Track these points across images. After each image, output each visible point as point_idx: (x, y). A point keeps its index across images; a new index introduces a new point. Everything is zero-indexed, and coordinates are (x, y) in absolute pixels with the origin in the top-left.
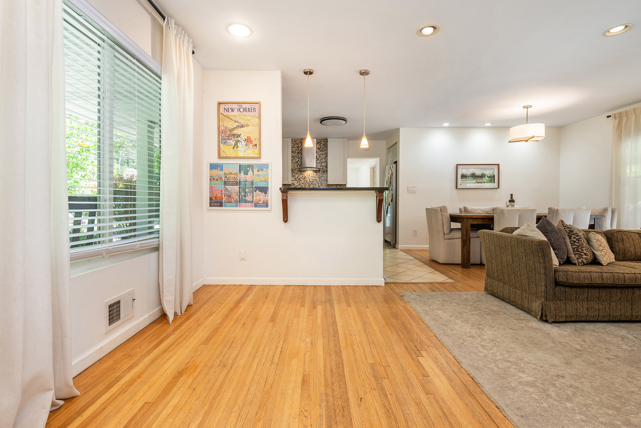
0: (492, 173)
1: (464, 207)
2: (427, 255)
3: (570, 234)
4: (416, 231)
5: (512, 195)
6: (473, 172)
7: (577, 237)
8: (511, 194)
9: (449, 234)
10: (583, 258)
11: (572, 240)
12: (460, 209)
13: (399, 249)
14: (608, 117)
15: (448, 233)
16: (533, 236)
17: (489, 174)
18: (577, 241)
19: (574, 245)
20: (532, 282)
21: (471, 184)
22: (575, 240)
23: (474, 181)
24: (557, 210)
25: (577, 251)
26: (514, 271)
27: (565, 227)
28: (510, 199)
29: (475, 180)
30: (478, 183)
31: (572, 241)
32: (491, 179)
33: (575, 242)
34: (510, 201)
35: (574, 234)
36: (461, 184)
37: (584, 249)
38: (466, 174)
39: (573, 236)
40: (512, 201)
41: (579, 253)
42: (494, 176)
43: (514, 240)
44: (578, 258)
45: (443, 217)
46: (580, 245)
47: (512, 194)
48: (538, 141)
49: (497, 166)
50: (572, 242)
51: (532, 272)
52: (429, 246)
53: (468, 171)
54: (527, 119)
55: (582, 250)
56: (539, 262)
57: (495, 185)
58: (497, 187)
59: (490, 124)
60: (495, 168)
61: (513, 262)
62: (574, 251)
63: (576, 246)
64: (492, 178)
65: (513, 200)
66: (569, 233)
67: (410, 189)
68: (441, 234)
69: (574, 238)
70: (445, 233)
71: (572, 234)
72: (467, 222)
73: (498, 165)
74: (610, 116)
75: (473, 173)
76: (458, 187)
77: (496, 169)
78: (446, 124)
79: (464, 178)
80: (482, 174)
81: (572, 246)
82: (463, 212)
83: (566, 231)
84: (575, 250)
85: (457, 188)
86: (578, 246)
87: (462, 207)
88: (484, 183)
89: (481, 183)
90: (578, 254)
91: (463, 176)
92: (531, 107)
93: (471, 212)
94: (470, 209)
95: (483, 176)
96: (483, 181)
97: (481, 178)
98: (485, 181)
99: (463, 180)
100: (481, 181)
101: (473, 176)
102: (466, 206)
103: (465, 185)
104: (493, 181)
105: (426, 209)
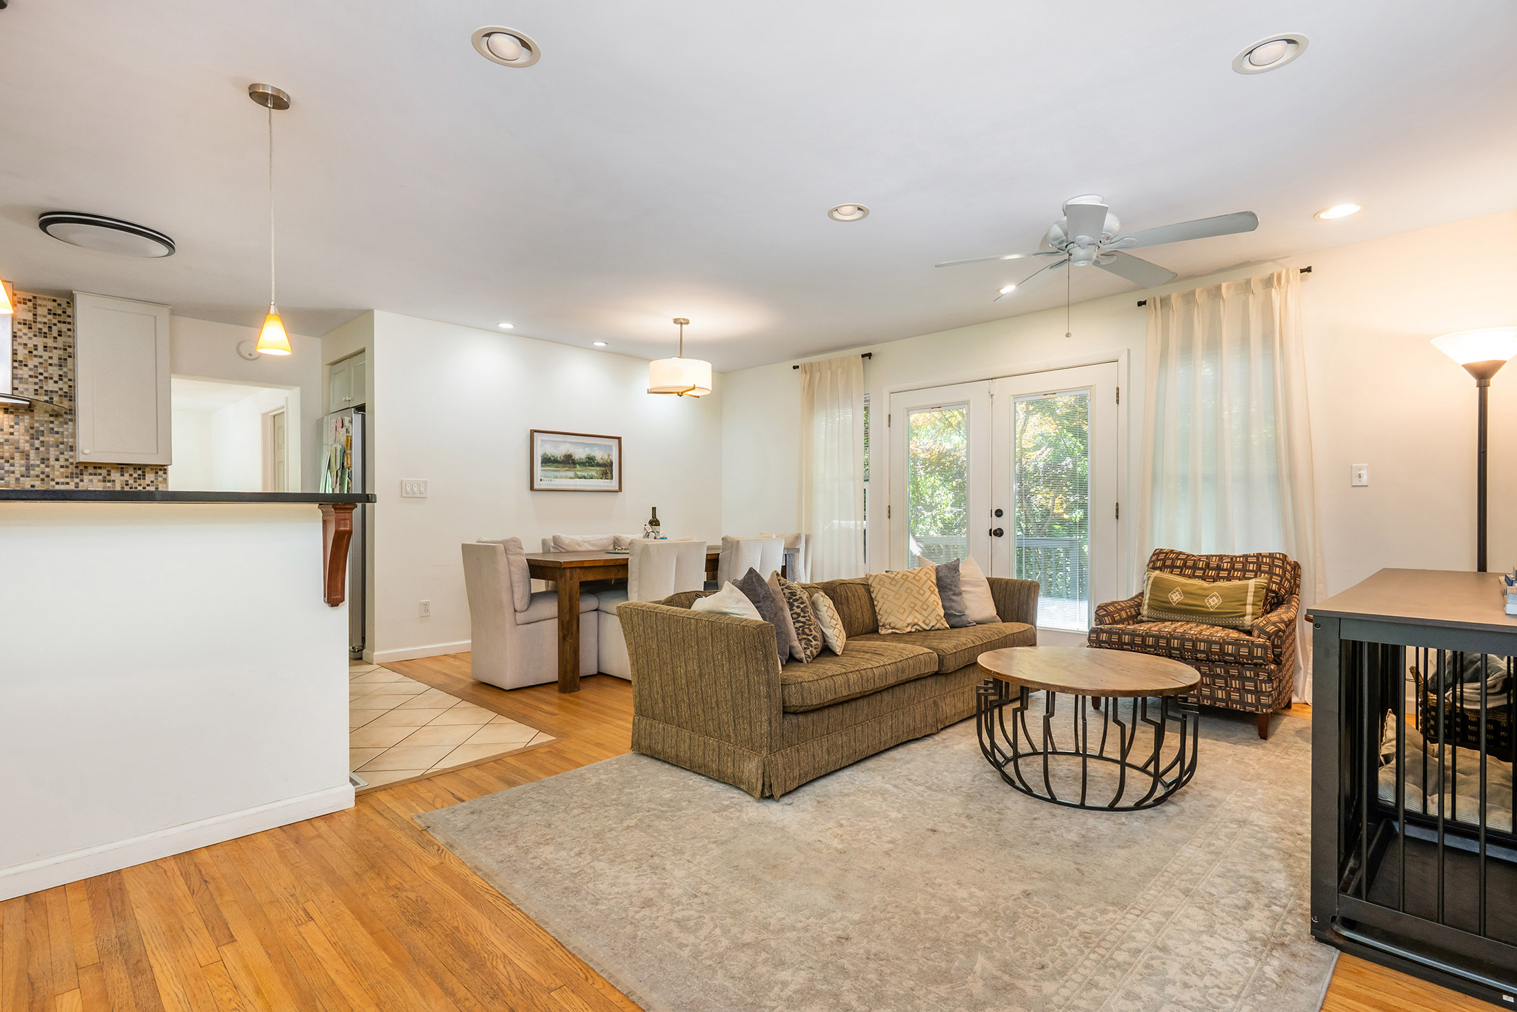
0: (606, 457)
1: (553, 537)
2: (464, 672)
3: (791, 600)
4: (426, 604)
5: (654, 509)
6: (569, 451)
7: (802, 606)
8: (652, 508)
9: (526, 610)
10: (812, 646)
11: (794, 611)
12: (544, 543)
13: (374, 663)
14: (794, 368)
15: (526, 608)
16: (739, 613)
17: (602, 459)
18: (802, 614)
19: (799, 622)
20: (743, 717)
21: (564, 479)
22: (798, 611)
23: (571, 474)
24: (738, 542)
25: (804, 633)
26: (702, 697)
27: (783, 585)
29: (573, 471)
30: (580, 478)
31: (794, 613)
33: (799, 615)
34: (651, 523)
35: (797, 600)
36: (541, 480)
37: (812, 627)
38: (553, 456)
39: (796, 604)
40: (654, 522)
41: (805, 636)
42: (612, 463)
43: (705, 626)
44: (805, 648)
45: (513, 568)
46: (807, 620)
48: (698, 397)
49: (617, 440)
50: (795, 616)
51: (742, 695)
52: (469, 643)
53: (559, 449)
54: (681, 348)
55: (811, 631)
56: (757, 671)
57: (613, 484)
58: (617, 488)
59: (604, 345)
60: (612, 446)
62: (798, 634)
63: (801, 624)
64: (606, 469)
65: (658, 521)
66: (790, 598)
67: (408, 489)
68: (508, 612)
69: (798, 607)
70: (517, 609)
71: (794, 600)
72: (571, 579)
73: (619, 439)
74: (798, 367)
75: (569, 453)
76: (536, 487)
77: (614, 447)
78: (506, 326)
79: (549, 466)
80: (586, 458)
81: (794, 623)
82: (552, 549)
83: (784, 594)
84: (800, 632)
85: (532, 488)
86: (804, 623)
87: (549, 537)
88: (592, 478)
89: (585, 478)
90: (805, 639)
91: (547, 461)
92: (687, 322)
93: (569, 549)
94: (567, 541)
95: (590, 462)
96: (590, 474)
97: (585, 466)
98: (594, 473)
99: (545, 468)
100: (586, 474)
101: (568, 461)
102: (558, 534)
103: (550, 482)
104: (609, 475)
105: (464, 546)
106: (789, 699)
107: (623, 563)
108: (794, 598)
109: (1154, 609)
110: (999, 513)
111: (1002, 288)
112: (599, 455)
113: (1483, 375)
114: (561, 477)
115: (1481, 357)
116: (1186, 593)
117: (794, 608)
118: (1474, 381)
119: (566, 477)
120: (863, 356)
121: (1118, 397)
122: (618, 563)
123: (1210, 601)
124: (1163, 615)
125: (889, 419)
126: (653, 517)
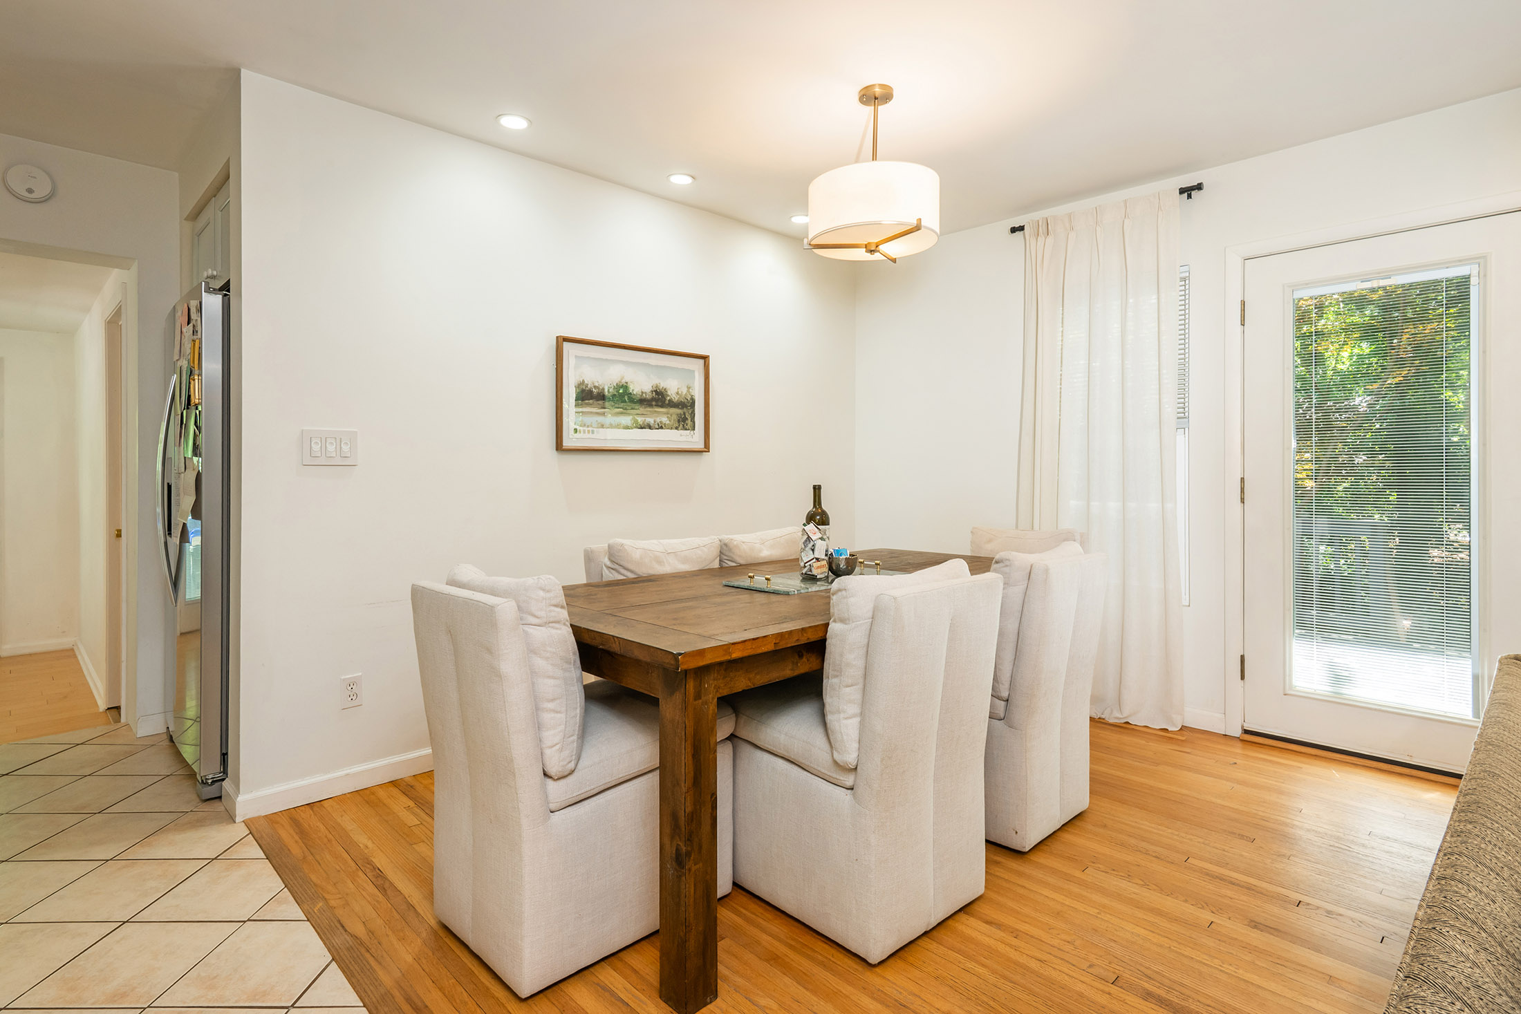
0: (684, 391)
1: (609, 545)
4: (351, 684)
5: (817, 489)
6: (623, 378)
8: (815, 487)
9: (573, 772)
12: (589, 558)
13: (238, 819)
14: (1014, 231)
15: (571, 765)
17: (677, 393)
21: (615, 429)
23: (626, 420)
28: (809, 507)
29: (629, 414)
30: (642, 428)
32: (684, 414)
34: (810, 518)
36: (576, 430)
38: (595, 387)
40: (818, 517)
42: (693, 402)
47: (820, 487)
49: (702, 361)
52: (429, 751)
53: (607, 374)
54: (874, 156)
57: (693, 439)
58: (701, 446)
59: (691, 182)
60: (694, 371)
64: (684, 412)
65: (824, 514)
67: (316, 448)
68: (528, 778)
70: (552, 771)
72: (698, 696)
73: (705, 358)
74: (1022, 229)
75: (623, 381)
76: (566, 443)
77: (697, 374)
79: (589, 404)
80: (652, 392)
82: (605, 571)
85: (559, 447)
87: (600, 546)
88: (661, 428)
89: (650, 427)
91: (587, 396)
93: (644, 571)
94: (636, 555)
95: (658, 399)
96: (658, 420)
97: (651, 406)
98: (665, 420)
99: (580, 410)
100: (651, 420)
101: (623, 398)
102: (619, 540)
103: (590, 435)
104: (689, 422)
105: (419, 596)
107: (813, 637)
112: (674, 387)
114: (611, 426)
119: (618, 426)
120: (1182, 191)
122: (803, 640)
125: (1243, 310)
126: (815, 506)
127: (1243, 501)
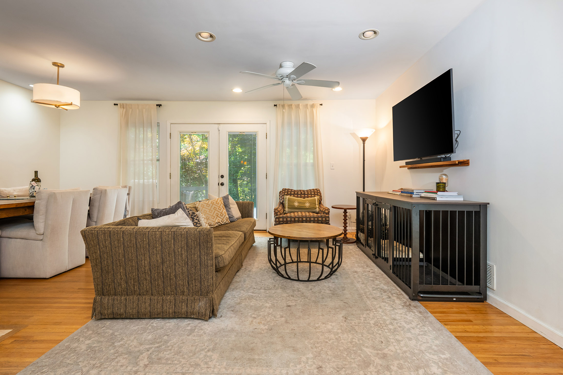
3: (193, 216)
5: (36, 172)
7: (198, 219)
8: (35, 172)
11: (195, 222)
14: (115, 104)
16: (187, 225)
18: (198, 223)
20: (195, 279)
22: (197, 221)
27: (188, 209)
28: (33, 177)
33: (197, 223)
34: (33, 180)
35: (195, 216)
39: (195, 218)
40: (37, 180)
43: (169, 234)
47: (37, 172)
48: (67, 110)
50: (195, 224)
51: (195, 268)
54: (59, 79)
61: (163, 263)
65: (39, 179)
66: (192, 215)
69: (196, 219)
74: (117, 105)
83: (190, 213)
92: (62, 66)
106: (219, 264)
108: (194, 215)
109: (290, 209)
110: (222, 177)
111: (233, 89)
113: (364, 140)
115: (364, 136)
116: (299, 202)
117: (195, 220)
118: (362, 142)
120: (157, 105)
121: (266, 136)
123: (306, 204)
124: (293, 210)
125: (170, 135)
126: (35, 177)
127: (170, 178)
